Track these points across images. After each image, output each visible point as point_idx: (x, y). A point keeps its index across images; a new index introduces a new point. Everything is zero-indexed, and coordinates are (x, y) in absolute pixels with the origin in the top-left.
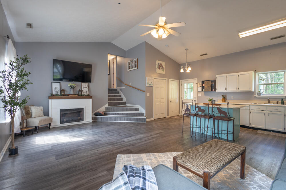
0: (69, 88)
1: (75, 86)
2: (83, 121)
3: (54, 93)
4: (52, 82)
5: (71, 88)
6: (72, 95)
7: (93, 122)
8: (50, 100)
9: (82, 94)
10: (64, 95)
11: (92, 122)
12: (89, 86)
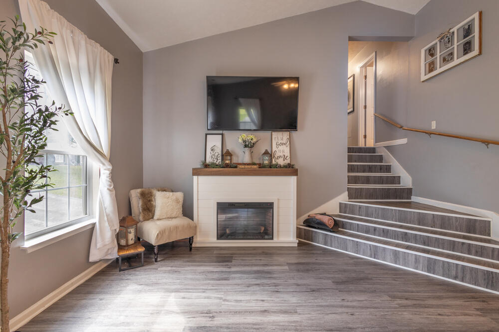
0: (242, 146)
1: (255, 140)
2: (272, 239)
3: (209, 160)
4: (206, 135)
5: (246, 146)
6: (248, 164)
7: (300, 244)
8: (195, 178)
9: (274, 162)
10: (227, 166)
11: (296, 245)
12: (290, 139)
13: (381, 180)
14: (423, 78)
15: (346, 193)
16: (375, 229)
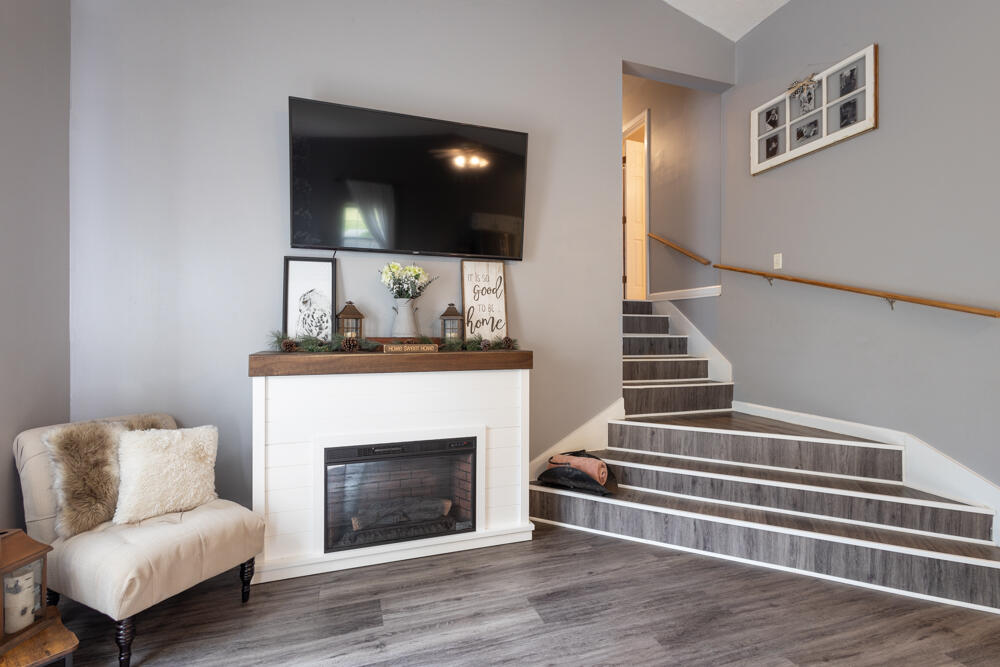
0: (391, 295)
1: (423, 279)
2: (473, 528)
3: (295, 331)
4: (287, 260)
5: (401, 294)
6: (402, 341)
7: (540, 532)
8: (258, 382)
9: (469, 336)
10: (353, 346)
11: (529, 537)
12: (505, 279)
13: (676, 371)
14: (756, 167)
15: (622, 401)
16: (695, 480)
